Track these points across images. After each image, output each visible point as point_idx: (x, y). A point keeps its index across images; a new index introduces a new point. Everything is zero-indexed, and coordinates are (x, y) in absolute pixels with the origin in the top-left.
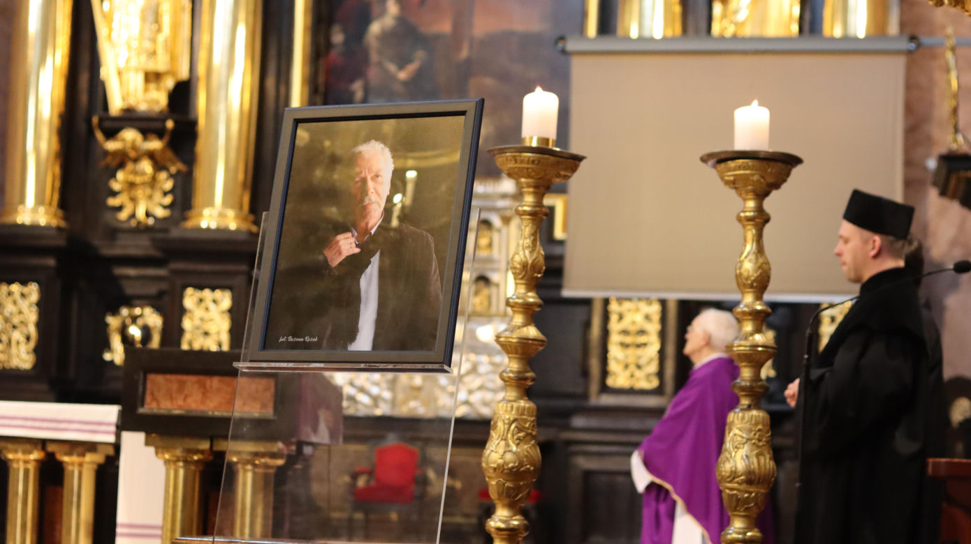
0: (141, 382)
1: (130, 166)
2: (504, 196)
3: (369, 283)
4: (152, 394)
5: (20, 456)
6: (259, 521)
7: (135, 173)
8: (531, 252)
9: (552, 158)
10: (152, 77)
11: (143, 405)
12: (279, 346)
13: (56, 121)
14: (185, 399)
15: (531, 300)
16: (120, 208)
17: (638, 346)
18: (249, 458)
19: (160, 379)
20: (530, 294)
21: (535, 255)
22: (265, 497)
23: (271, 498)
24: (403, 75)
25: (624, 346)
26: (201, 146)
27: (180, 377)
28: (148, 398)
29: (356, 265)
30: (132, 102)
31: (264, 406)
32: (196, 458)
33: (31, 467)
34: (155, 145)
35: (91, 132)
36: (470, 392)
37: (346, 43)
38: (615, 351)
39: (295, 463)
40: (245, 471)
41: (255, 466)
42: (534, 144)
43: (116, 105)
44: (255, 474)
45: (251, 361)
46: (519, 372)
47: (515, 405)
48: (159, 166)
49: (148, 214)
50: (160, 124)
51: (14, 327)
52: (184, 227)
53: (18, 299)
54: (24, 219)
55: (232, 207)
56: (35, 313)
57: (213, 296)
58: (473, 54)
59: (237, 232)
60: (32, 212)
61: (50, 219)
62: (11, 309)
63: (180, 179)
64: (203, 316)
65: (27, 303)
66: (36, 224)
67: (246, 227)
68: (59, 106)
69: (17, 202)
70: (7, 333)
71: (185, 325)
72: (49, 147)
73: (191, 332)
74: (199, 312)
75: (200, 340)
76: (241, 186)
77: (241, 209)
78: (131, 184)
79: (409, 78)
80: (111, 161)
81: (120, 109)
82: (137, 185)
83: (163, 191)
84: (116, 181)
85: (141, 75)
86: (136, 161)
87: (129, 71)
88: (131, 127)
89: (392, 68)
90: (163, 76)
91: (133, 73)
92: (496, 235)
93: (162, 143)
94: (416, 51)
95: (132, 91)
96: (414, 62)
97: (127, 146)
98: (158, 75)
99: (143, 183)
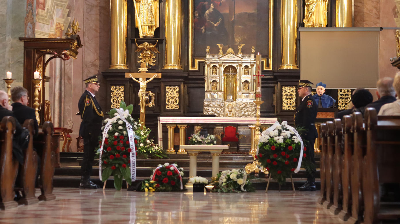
1: (145, 52)
2: (252, 59)
7: (146, 54)
10: (150, 27)
13: (125, 40)
17: (290, 99)
24: (215, 25)
25: (286, 98)
26: (168, 46)
34: (152, 46)
36: (245, 112)
37: (199, 16)
38: (284, 100)
43: (141, 35)
48: (152, 52)
49: (149, 65)
50: (154, 41)
51: (118, 98)
52: (164, 69)
53: (118, 90)
54: (118, 67)
55: (176, 64)
56: (123, 94)
57: (174, 88)
58: (235, 19)
59: (178, 70)
60: (120, 65)
61: (125, 67)
62: (117, 92)
63: (157, 54)
64: (171, 93)
65: (121, 91)
66: (121, 68)
67: (180, 68)
68: (125, 36)
69: (116, 63)
70: (116, 99)
71: (167, 96)
72: (123, 47)
73: (168, 98)
74: (170, 92)
75: (171, 100)
76: (178, 57)
77: (179, 64)
78: (144, 57)
79: (217, 26)
80: (138, 50)
81: (142, 37)
82: (146, 57)
83: (153, 58)
84: (140, 56)
85: (147, 27)
86: (147, 51)
87: (144, 26)
88: (146, 42)
89: (213, 23)
90: (153, 27)
91: (145, 26)
92: (249, 70)
93: (154, 46)
94: (219, 18)
95: (145, 31)
96: (218, 22)
97: (145, 47)
98: (152, 27)
99: (148, 56)
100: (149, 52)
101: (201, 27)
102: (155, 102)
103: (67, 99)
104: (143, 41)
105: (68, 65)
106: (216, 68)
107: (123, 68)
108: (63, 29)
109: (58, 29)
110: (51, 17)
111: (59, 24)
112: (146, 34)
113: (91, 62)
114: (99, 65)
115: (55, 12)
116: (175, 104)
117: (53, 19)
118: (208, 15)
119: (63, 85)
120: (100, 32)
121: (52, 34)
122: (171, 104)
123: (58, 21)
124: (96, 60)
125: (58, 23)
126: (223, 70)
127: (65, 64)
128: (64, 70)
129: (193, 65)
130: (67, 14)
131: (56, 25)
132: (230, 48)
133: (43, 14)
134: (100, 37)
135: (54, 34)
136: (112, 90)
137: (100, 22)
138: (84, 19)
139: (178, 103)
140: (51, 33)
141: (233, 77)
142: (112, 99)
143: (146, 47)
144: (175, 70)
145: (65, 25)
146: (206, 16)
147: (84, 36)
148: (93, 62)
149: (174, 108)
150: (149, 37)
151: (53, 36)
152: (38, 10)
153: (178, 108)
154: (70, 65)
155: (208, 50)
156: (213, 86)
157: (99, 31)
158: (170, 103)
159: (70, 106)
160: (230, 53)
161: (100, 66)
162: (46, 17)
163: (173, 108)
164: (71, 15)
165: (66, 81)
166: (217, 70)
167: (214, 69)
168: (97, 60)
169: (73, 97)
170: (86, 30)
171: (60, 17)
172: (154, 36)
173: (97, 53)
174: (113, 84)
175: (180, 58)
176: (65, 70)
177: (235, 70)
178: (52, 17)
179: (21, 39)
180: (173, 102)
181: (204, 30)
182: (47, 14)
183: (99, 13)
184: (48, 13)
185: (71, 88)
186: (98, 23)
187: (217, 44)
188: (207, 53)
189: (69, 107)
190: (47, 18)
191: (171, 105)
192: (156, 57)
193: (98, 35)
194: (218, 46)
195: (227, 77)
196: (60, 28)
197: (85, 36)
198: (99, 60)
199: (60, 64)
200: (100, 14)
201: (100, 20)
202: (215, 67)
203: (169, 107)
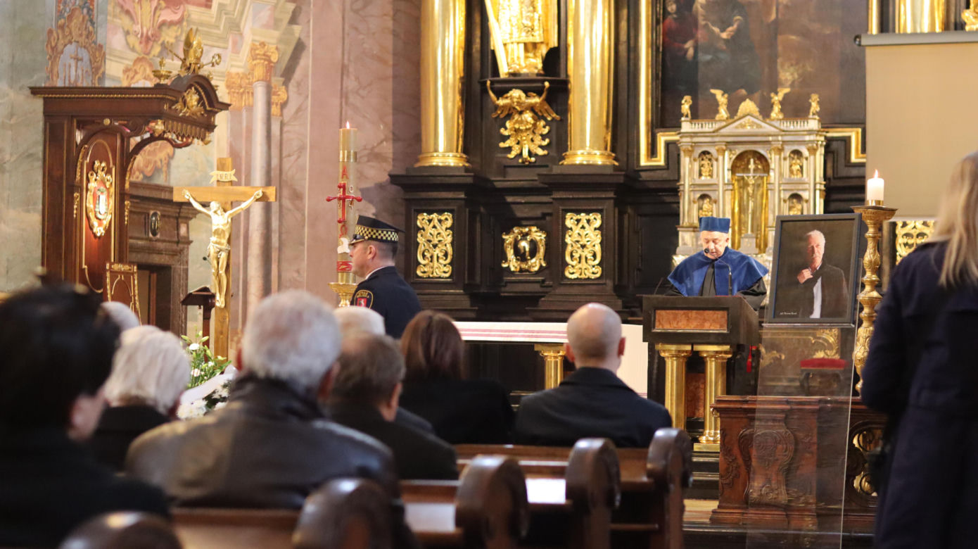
0: (653, 315)
1: (516, 117)
2: (810, 132)
3: (817, 291)
4: (659, 321)
5: (552, 354)
6: (719, 388)
7: (521, 122)
8: (874, 256)
9: (882, 211)
10: (531, 47)
11: (654, 327)
12: (780, 316)
13: (458, 85)
14: (677, 324)
15: (874, 279)
16: (509, 149)
18: (713, 354)
19: (663, 312)
20: (874, 276)
21: (875, 257)
22: (723, 374)
23: (725, 376)
24: (724, 35)
26: (573, 99)
27: (674, 311)
28: (657, 324)
29: (811, 282)
30: (515, 68)
31: (721, 326)
32: (683, 355)
33: (559, 360)
34: (536, 100)
35: (484, 91)
37: (678, 11)
39: (736, 356)
40: (711, 361)
41: (716, 358)
42: (874, 204)
43: (504, 70)
44: (716, 363)
45: (769, 323)
46: (869, 314)
47: (868, 329)
48: (538, 116)
49: (530, 154)
50: (540, 85)
51: (435, 246)
52: (562, 164)
53: (436, 225)
54: (437, 161)
55: (599, 149)
56: (450, 236)
57: (587, 217)
58: (780, 16)
59: (603, 166)
60: (444, 156)
61: (457, 161)
62: (432, 232)
63: (554, 125)
64: (581, 233)
65: (444, 227)
66: (447, 164)
67: (610, 162)
68: (459, 73)
69: (432, 150)
70: (431, 251)
71: (568, 240)
72: (454, 106)
73: (572, 246)
74: (577, 230)
75: (580, 251)
76: (604, 130)
77: (606, 149)
78: (517, 131)
79: (729, 37)
80: (501, 113)
81: (506, 74)
82: (521, 131)
83: (542, 135)
84: (506, 129)
85: (522, 46)
86: (521, 113)
87: (512, 43)
88: (516, 88)
89: (716, 30)
90: (538, 46)
91: (515, 44)
92: (805, 162)
93: (541, 99)
94: (735, 16)
95: (516, 59)
96: (732, 25)
97: (513, 103)
98: (535, 45)
99: (527, 130)
100: (528, 116)
101: (685, 42)
102: (546, 258)
103: (288, 252)
104: (507, 85)
105: (293, 158)
106: (710, 160)
107: (452, 164)
108: (274, 58)
109: (256, 59)
110: (235, 27)
111: (260, 45)
112: (518, 67)
113: (365, 149)
114: (391, 156)
115: (249, 11)
116: (590, 262)
117: (239, 31)
118: (702, 7)
119: (278, 215)
120: (394, 65)
121: (238, 74)
122: (580, 262)
123: (257, 38)
124: (382, 142)
125: (257, 44)
126: (728, 165)
127: (284, 155)
128: (278, 172)
129: (653, 152)
130: (288, 17)
131: (253, 49)
132: (748, 100)
133: (205, 18)
134: (395, 77)
135: (244, 74)
136: (419, 223)
137: (394, 35)
138: (343, 29)
139: (597, 261)
140: (234, 70)
141: (759, 186)
142: (421, 249)
143: (518, 102)
144: (594, 166)
145: (280, 46)
146: (697, 12)
147: (345, 78)
148: (373, 148)
149: (588, 274)
150: (527, 74)
151: (242, 78)
152: (184, 7)
153: (598, 275)
154: (299, 157)
155: (686, 108)
156: (701, 211)
157: (391, 62)
158: (576, 259)
159: (298, 272)
160: (748, 115)
161: (394, 160)
162: (217, 27)
163: (585, 274)
164: (302, 18)
165: (287, 203)
166: (712, 166)
167: (706, 162)
168: (385, 143)
169: (308, 246)
170: (349, 60)
171: (266, 26)
172: (542, 72)
173: (386, 125)
174: (424, 208)
175: (607, 133)
176: (284, 174)
177: (764, 163)
178: (238, 26)
179: (35, 91)
180: (586, 258)
181: (691, 52)
182: (219, 18)
183: (391, 13)
184: (224, 17)
185: (304, 221)
186: (389, 42)
187: (713, 91)
188: (682, 115)
189: (295, 275)
190: (219, 29)
191: (580, 266)
192: (549, 132)
193: (389, 72)
194: (714, 96)
195: (744, 184)
196: (264, 55)
197: (348, 76)
198: (391, 141)
199: (265, 155)
200: (394, 15)
201: (394, 31)
202: (707, 156)
203: (573, 273)
